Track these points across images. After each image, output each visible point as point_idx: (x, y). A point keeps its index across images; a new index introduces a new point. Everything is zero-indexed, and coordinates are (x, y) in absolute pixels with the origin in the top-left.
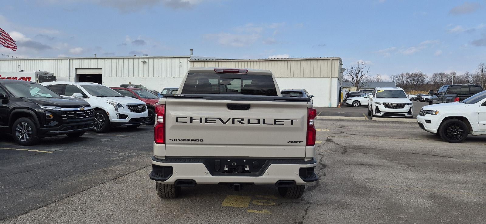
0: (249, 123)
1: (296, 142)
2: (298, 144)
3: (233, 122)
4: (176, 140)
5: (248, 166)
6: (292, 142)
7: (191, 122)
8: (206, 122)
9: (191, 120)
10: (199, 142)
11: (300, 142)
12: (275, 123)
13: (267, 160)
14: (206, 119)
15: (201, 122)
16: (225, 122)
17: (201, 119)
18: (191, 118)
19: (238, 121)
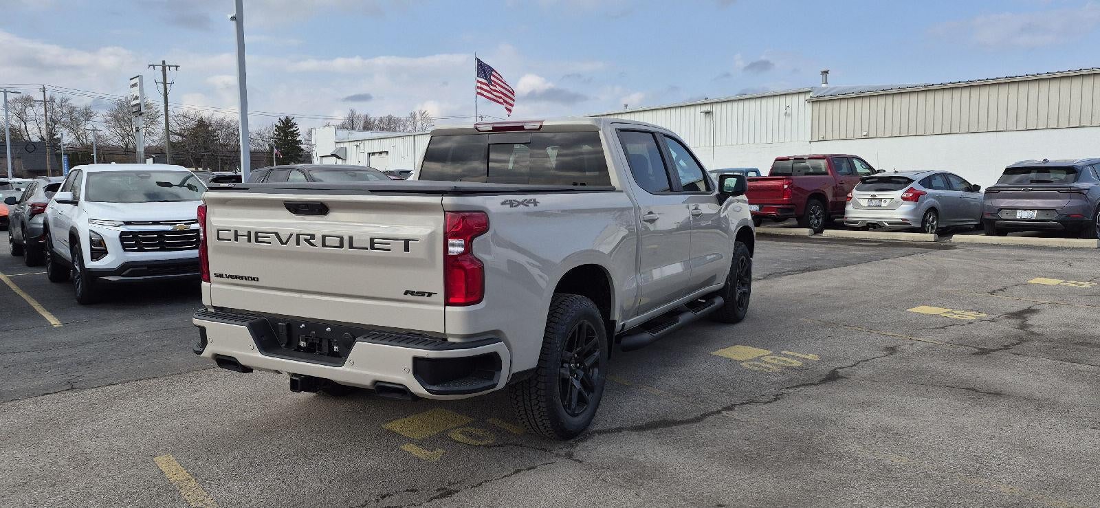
0: (324, 245)
1: (422, 294)
2: (425, 298)
3: (298, 244)
6: (412, 293)
7: (236, 240)
11: (430, 295)
12: (372, 248)
14: (256, 233)
15: (249, 240)
16: (284, 241)
17: (249, 233)
18: (236, 232)
19: (305, 240)
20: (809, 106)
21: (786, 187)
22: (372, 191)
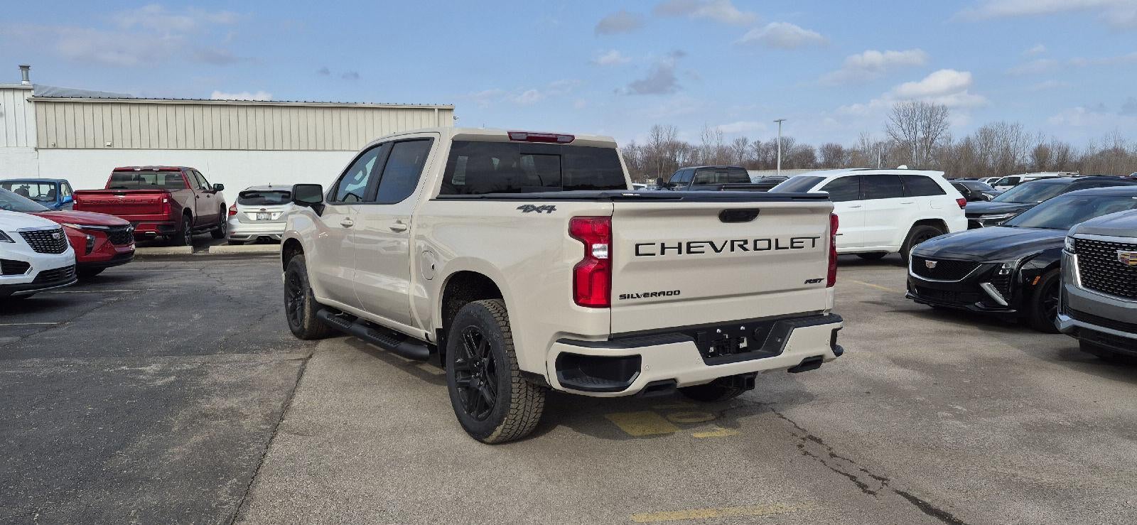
0: (755, 249)
1: (815, 281)
2: (817, 284)
3: (732, 249)
4: (632, 295)
5: (745, 340)
6: (810, 281)
7: (663, 253)
8: (689, 252)
9: (663, 248)
10: (673, 297)
11: (820, 281)
12: (792, 247)
13: (774, 321)
14: (688, 244)
15: (680, 252)
16: (719, 249)
17: (680, 244)
18: (663, 245)
19: (739, 245)
20: (31, 107)
21: (165, 201)
22: (793, 198)
